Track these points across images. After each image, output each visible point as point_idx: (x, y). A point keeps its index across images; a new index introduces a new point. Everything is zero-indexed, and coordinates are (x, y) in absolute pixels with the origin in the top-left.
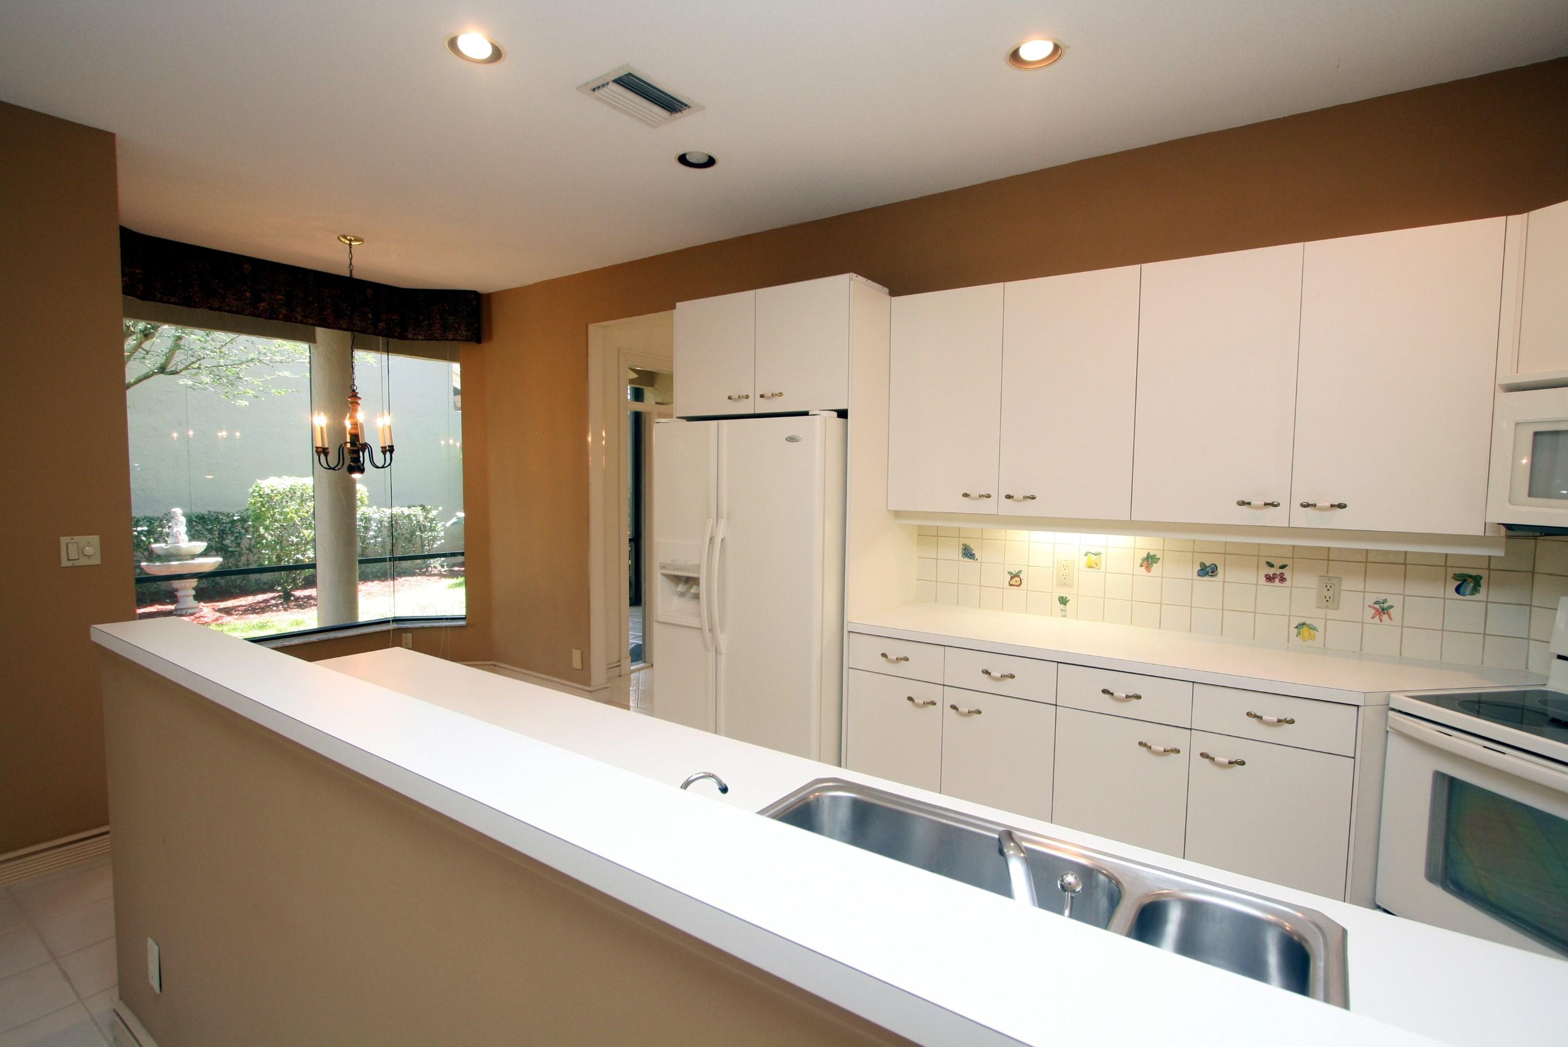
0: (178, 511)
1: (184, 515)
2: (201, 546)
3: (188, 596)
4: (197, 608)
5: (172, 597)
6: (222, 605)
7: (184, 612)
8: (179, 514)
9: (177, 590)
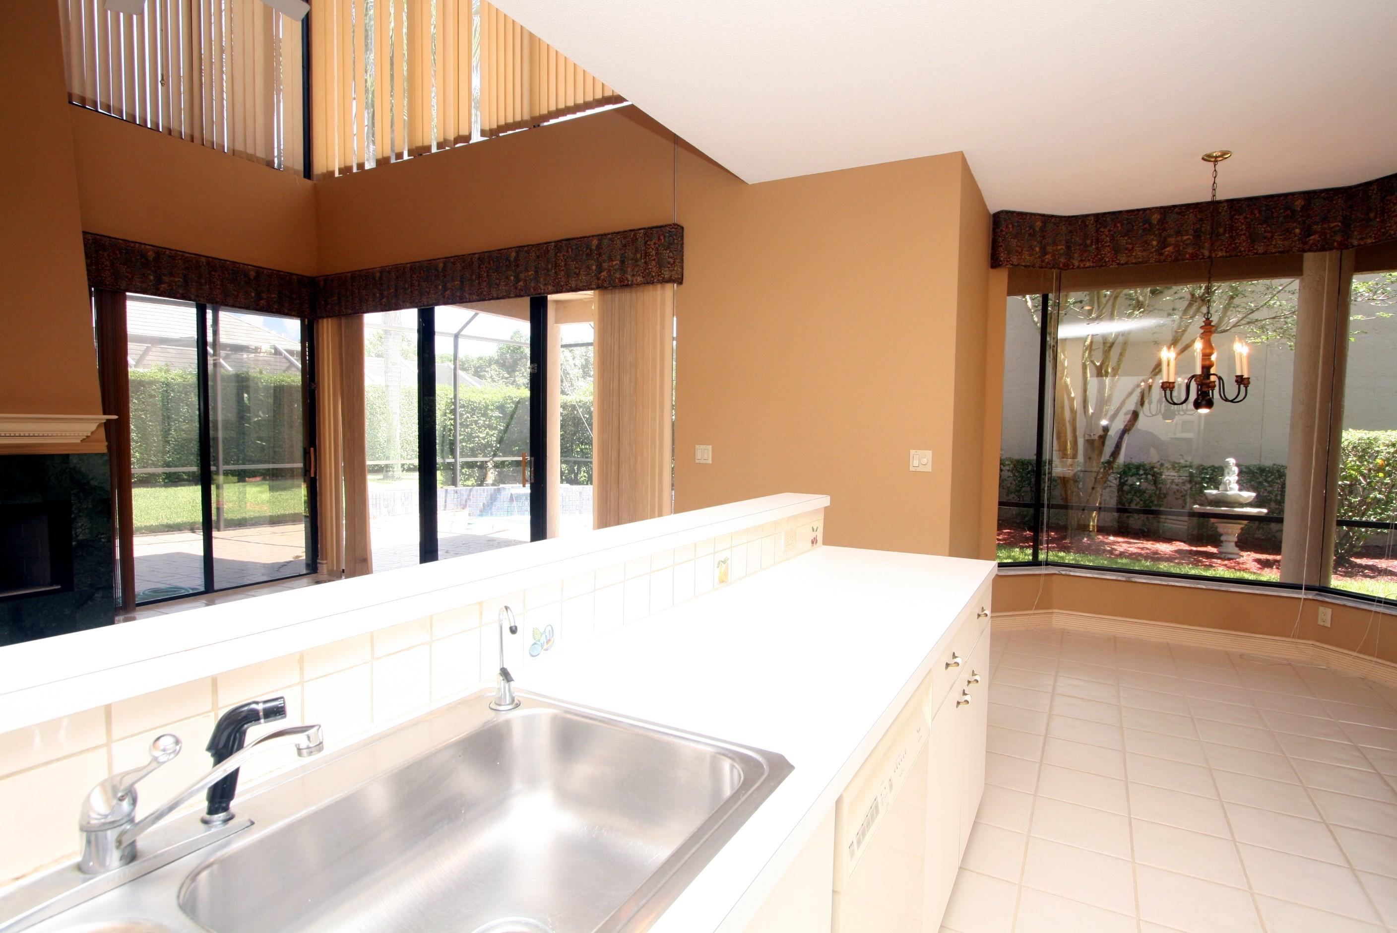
0: (1232, 461)
1: (1237, 465)
2: (1249, 495)
3: (1229, 541)
4: (1238, 554)
5: (1215, 540)
6: (1264, 557)
7: (1223, 556)
8: (1231, 464)
9: (1221, 535)
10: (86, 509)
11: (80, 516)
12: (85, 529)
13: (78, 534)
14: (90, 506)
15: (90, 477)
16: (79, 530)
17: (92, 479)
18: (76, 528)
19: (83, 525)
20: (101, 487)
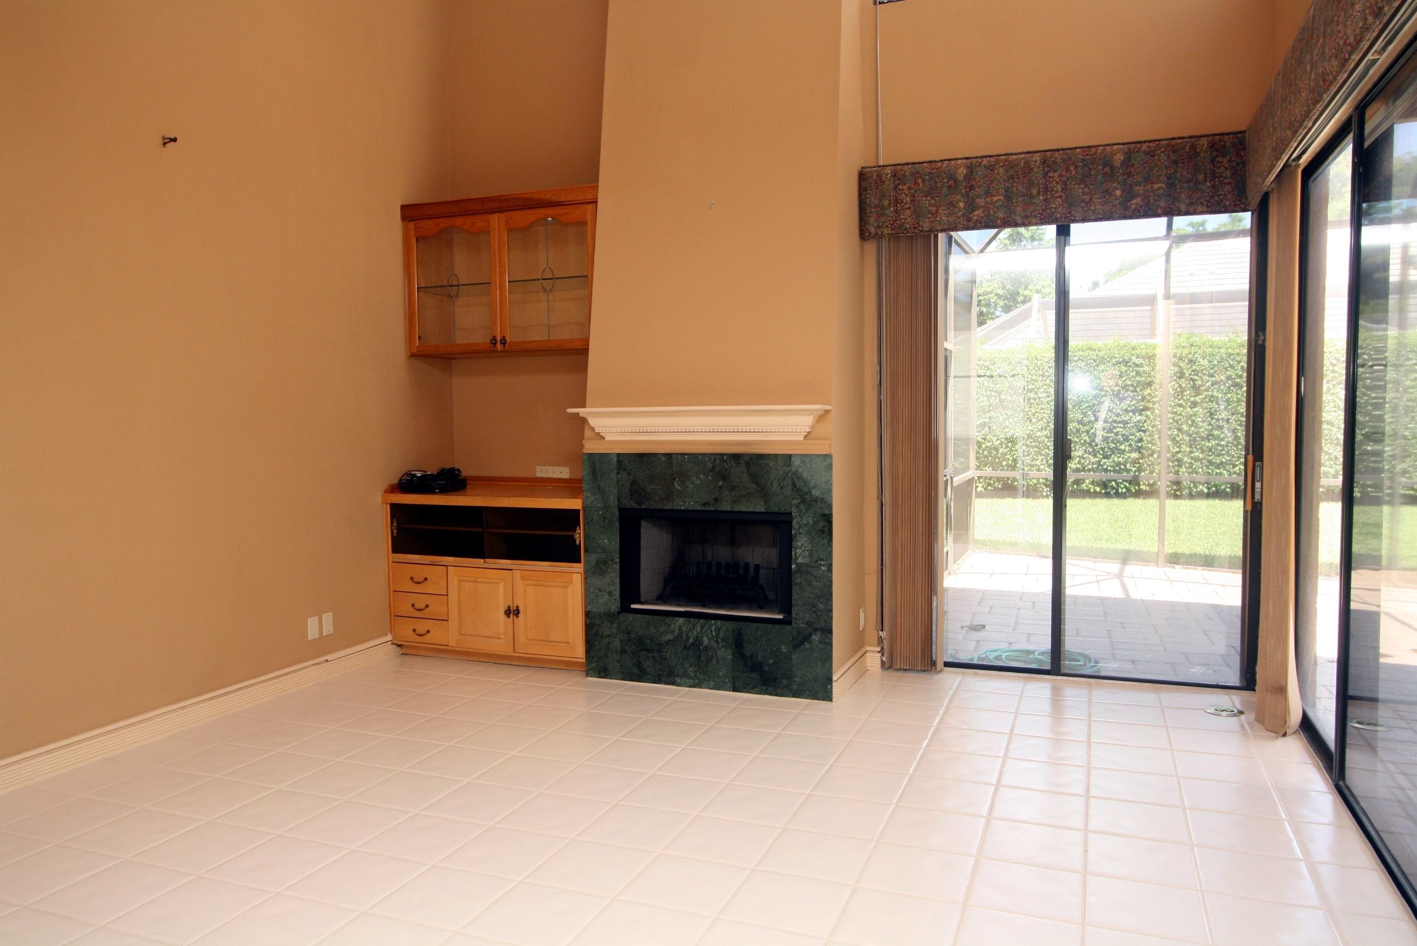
10: (806, 525)
11: (800, 533)
12: (804, 551)
13: (798, 555)
14: (811, 522)
15: (812, 485)
16: (799, 551)
17: (814, 488)
18: (796, 548)
19: (802, 545)
20: (822, 499)
